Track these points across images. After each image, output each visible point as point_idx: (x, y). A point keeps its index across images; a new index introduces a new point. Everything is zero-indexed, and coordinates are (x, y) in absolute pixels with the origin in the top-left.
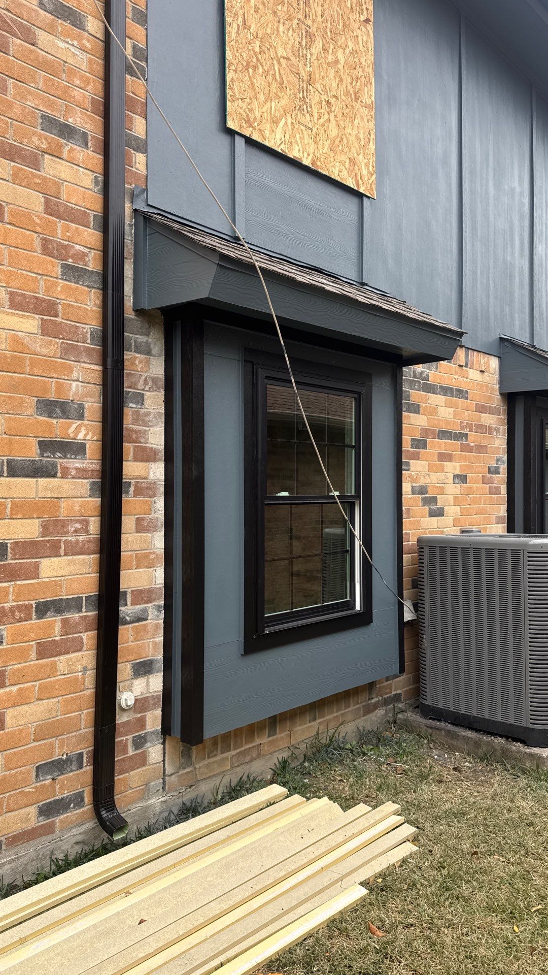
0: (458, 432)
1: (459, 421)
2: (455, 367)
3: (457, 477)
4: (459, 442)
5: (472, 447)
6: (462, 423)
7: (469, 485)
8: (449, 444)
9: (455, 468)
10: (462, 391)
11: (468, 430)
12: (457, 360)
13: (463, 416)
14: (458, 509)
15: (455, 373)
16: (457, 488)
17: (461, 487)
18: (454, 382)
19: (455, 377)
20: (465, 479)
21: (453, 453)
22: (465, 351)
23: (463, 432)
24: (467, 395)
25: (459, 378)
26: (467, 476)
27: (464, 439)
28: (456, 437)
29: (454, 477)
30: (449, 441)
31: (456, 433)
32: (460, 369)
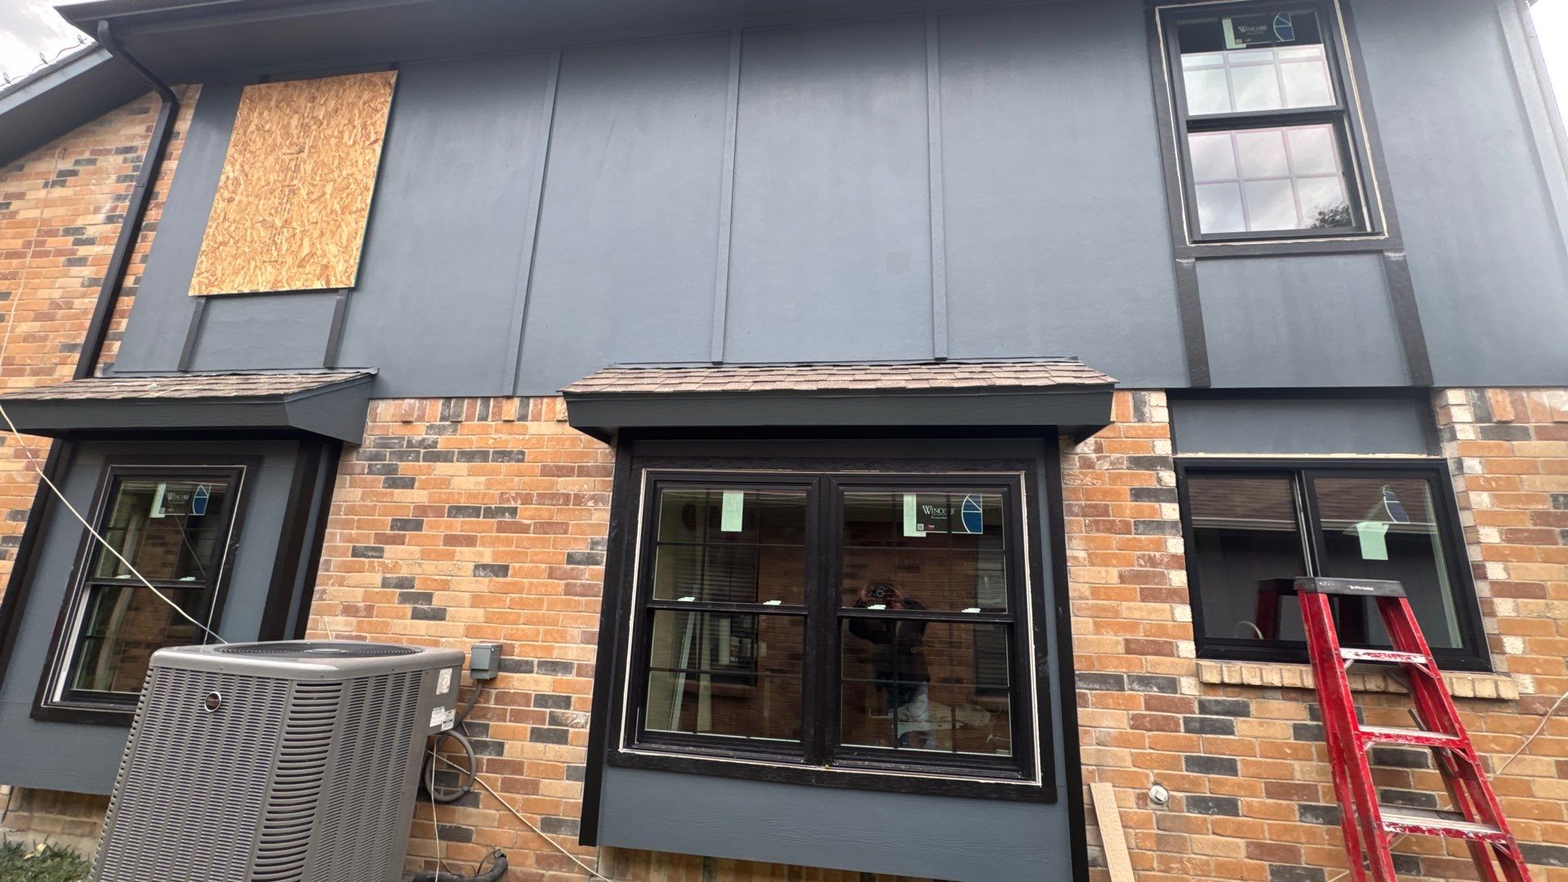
0: (493, 506)
1: (499, 492)
2: (496, 425)
3: (484, 567)
4: (494, 520)
5: (526, 525)
6: (507, 493)
7: (510, 579)
8: (471, 522)
9: (481, 555)
10: (511, 452)
11: (519, 502)
12: (500, 415)
13: (509, 485)
14: (480, 613)
15: (497, 431)
16: (481, 583)
17: (490, 581)
18: (493, 443)
19: (495, 436)
20: (503, 570)
21: (478, 534)
22: (521, 402)
23: (506, 506)
24: (520, 457)
25: (505, 437)
26: (508, 566)
27: (507, 514)
28: (490, 512)
29: (477, 567)
30: (473, 519)
31: (490, 508)
32: (507, 425)
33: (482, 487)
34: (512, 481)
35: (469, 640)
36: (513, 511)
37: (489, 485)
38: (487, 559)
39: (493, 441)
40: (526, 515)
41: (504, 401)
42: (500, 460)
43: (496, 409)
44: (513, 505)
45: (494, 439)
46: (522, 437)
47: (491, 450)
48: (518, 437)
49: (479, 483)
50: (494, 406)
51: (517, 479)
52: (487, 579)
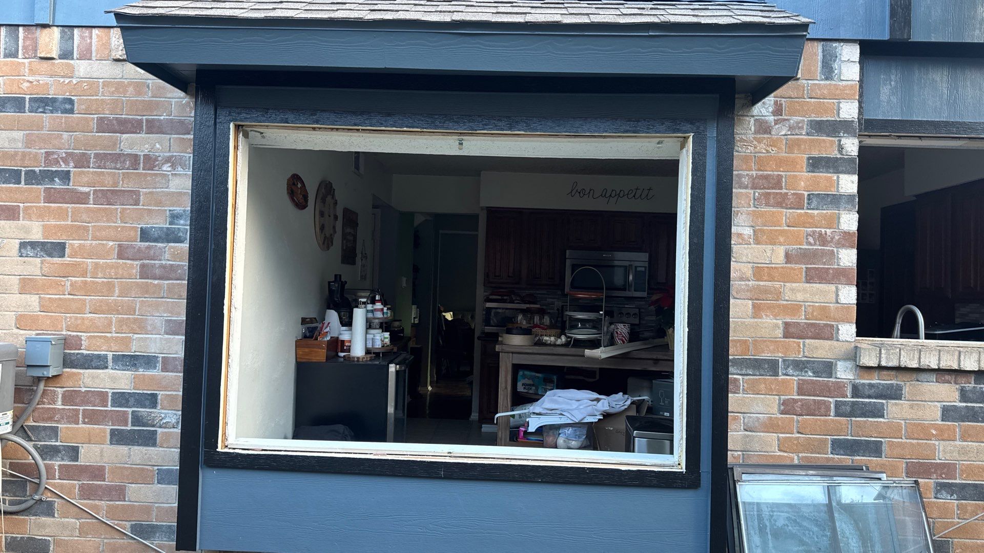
0: (37, 169)
1: (43, 151)
2: (30, 63)
3: (33, 245)
4: (39, 187)
5: (82, 193)
6: (53, 153)
7: (69, 259)
8: (11, 189)
9: (28, 231)
10: (54, 100)
11: (72, 164)
12: (35, 50)
13: (56, 142)
14: (33, 301)
15: (32, 72)
16: (30, 263)
17: (42, 263)
18: (28, 88)
19: (31, 79)
20: (59, 249)
21: (21, 205)
22: (63, 34)
23: (54, 169)
24: (68, 106)
25: (44, 80)
26: (64, 244)
27: (57, 180)
28: (32, 178)
29: (23, 245)
30: (11, 185)
31: (34, 171)
32: (46, 64)
33: (20, 145)
34: (60, 137)
35: (22, 332)
36: (65, 176)
37: (29, 142)
38: (36, 235)
39: (26, 85)
40: (82, 181)
41: (39, 30)
42: (41, 110)
43: (28, 43)
44: (63, 167)
45: (28, 81)
46: (67, 81)
47: (27, 97)
48: (62, 80)
49: (14, 140)
50: (25, 39)
51: (65, 135)
52: (38, 260)
